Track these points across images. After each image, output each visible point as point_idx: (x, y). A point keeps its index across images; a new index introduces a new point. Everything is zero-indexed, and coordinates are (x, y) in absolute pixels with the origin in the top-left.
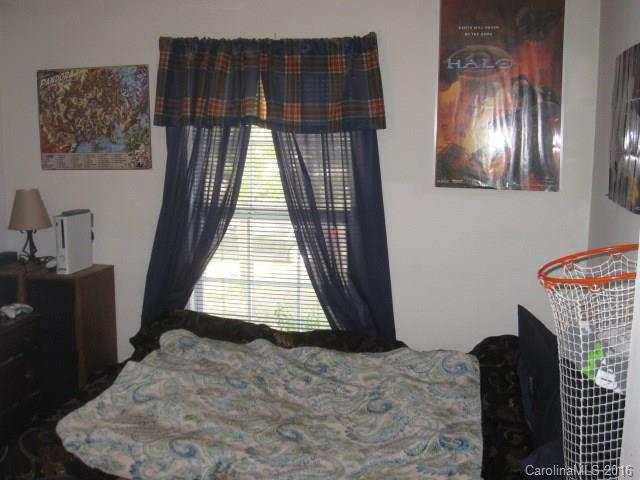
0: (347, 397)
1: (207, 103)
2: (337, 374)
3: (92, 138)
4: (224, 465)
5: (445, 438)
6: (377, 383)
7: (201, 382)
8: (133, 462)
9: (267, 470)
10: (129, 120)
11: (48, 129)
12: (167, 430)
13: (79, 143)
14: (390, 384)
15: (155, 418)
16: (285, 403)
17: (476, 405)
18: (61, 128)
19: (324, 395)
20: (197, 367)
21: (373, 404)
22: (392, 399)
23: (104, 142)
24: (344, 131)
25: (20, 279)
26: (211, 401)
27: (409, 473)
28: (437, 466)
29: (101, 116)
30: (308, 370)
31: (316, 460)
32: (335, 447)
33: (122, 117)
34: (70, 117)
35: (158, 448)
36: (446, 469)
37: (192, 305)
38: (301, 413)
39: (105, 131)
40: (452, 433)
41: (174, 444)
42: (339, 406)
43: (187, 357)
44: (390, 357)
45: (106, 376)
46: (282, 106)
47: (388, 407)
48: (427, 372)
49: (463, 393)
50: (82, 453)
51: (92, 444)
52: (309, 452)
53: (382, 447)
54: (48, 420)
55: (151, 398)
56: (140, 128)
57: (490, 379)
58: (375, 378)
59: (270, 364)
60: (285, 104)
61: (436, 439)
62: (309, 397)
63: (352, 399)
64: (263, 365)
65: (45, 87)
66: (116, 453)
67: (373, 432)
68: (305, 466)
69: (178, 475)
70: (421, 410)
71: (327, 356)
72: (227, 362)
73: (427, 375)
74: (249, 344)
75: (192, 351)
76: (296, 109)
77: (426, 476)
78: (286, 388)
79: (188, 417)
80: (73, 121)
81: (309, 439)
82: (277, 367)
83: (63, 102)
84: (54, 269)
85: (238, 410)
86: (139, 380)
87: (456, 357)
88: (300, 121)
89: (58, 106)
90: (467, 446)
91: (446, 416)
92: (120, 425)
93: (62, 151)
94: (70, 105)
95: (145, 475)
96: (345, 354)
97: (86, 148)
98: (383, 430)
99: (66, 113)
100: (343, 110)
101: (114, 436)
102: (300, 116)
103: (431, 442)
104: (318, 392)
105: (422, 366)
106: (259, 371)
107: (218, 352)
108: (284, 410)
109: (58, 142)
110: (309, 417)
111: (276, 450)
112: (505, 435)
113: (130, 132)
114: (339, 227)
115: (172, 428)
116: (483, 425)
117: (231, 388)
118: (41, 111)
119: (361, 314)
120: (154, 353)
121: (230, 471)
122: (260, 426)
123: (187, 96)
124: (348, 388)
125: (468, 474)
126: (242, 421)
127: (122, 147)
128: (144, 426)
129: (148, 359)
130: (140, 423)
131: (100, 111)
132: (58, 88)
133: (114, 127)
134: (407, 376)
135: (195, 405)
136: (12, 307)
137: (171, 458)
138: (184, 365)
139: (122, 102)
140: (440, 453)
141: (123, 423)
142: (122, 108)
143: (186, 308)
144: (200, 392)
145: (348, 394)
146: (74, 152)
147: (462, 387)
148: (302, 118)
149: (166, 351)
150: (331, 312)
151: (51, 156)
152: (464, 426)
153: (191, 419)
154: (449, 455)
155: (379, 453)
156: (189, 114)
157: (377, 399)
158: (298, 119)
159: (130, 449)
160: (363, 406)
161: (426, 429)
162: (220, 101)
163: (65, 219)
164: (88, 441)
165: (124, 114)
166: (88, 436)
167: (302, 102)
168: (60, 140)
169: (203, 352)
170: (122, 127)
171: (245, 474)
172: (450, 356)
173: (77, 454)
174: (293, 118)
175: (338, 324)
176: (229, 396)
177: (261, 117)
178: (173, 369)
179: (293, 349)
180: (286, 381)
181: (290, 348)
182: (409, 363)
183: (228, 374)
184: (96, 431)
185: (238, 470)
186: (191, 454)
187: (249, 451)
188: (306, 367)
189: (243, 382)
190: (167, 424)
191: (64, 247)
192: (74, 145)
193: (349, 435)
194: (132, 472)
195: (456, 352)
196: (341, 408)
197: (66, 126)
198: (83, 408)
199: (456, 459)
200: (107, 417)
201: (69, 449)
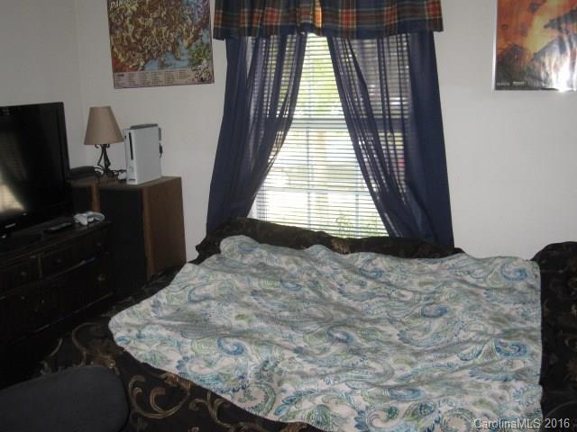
0: (401, 301)
1: (263, 14)
2: (392, 279)
3: (158, 56)
4: (271, 363)
5: (502, 344)
6: (432, 288)
7: (255, 284)
8: (180, 358)
9: (315, 369)
10: (192, 36)
11: (119, 50)
12: (217, 328)
13: (146, 62)
14: (446, 289)
15: (207, 317)
16: (338, 306)
17: (535, 312)
18: (131, 48)
19: (377, 299)
20: (254, 271)
21: (427, 308)
22: (447, 304)
23: (170, 59)
24: (400, 33)
25: (94, 190)
26: (264, 302)
27: (461, 378)
28: (492, 372)
29: (165, 34)
30: (364, 275)
31: (366, 362)
32: (386, 349)
33: (185, 33)
34: (138, 37)
35: (205, 345)
36: (501, 375)
37: (254, 214)
38: (354, 316)
39: (170, 48)
40: (509, 338)
41: (222, 342)
42: (393, 310)
43: (245, 261)
44: (447, 263)
45: (164, 277)
46: (338, 12)
47: (443, 312)
48: (485, 278)
49: (522, 299)
50: (132, 348)
51: (143, 340)
52: (358, 354)
53: (434, 351)
54: (103, 316)
55: (206, 298)
56: (202, 43)
57: (551, 285)
58: (431, 283)
59: (326, 270)
60: (340, 11)
61: (492, 344)
62: (363, 301)
63: (407, 303)
64: (319, 269)
65: (115, 9)
66: (165, 348)
67: (425, 337)
68: (354, 367)
69: (223, 371)
70: (476, 315)
71: (382, 262)
72: (283, 266)
73: (485, 280)
74: (306, 250)
75: (251, 256)
76: (350, 15)
77: (479, 381)
78: (341, 292)
79: (240, 317)
80: (140, 40)
81: (359, 341)
82: (332, 271)
83: (131, 22)
84: (125, 180)
85: (290, 311)
86: (196, 281)
87: (515, 263)
88: (355, 26)
89: (127, 27)
90: (525, 352)
91: (503, 322)
92: (173, 323)
93: (132, 70)
94: (138, 26)
95: (191, 371)
96: (402, 260)
97: (153, 66)
98: (437, 335)
99: (134, 32)
100: (399, 13)
101: (164, 333)
102: (355, 22)
103: (486, 347)
104: (372, 296)
105: (479, 272)
106: (314, 275)
107: (275, 257)
108: (337, 312)
109: (128, 61)
110: (361, 320)
111: (325, 350)
112: (567, 342)
113: (193, 48)
114: (396, 134)
115: (223, 327)
116: (542, 331)
117: (286, 291)
118: (111, 33)
119: (419, 221)
120: (214, 257)
121: (276, 370)
122: (312, 327)
123: (244, 8)
124: (403, 292)
125: (525, 381)
126: (293, 322)
127: (186, 63)
128: (196, 325)
129: (206, 262)
130: (192, 321)
131: (164, 29)
132: (126, 10)
133: (178, 44)
134: (464, 282)
135: (248, 305)
136: (85, 215)
137: (218, 355)
138: (241, 268)
139: (185, 19)
140: (496, 358)
141: (176, 321)
142: (185, 25)
143: (248, 217)
144: (254, 293)
145: (402, 299)
146: (142, 70)
147: (522, 293)
148: (357, 24)
149: (226, 256)
150: (388, 219)
151: (122, 75)
152: (522, 332)
153: (242, 319)
154: (505, 361)
155: (431, 357)
156: (246, 25)
157: (431, 304)
158: (353, 26)
159: (179, 345)
160: (418, 310)
161: (481, 333)
162: (276, 10)
163: (132, 131)
164: (139, 337)
165: (187, 31)
166: (140, 331)
167: (357, 8)
168: (130, 60)
169: (261, 257)
170: (186, 43)
171: (291, 373)
172: (508, 263)
173: (127, 349)
174: (348, 24)
175: (395, 232)
176: (282, 298)
177: (317, 25)
178: (229, 272)
179: (350, 255)
180: (341, 285)
181: (347, 253)
182: (465, 269)
183: (284, 278)
184: (148, 327)
185: (285, 368)
186: (239, 351)
187: (298, 351)
188: (361, 272)
189: (298, 285)
190: (219, 323)
191: (132, 158)
192: (142, 64)
193: (401, 339)
194: (178, 367)
195: (516, 259)
196: (395, 312)
197: (134, 45)
198: (137, 305)
199: (512, 366)
200: (161, 315)
201: (119, 343)
